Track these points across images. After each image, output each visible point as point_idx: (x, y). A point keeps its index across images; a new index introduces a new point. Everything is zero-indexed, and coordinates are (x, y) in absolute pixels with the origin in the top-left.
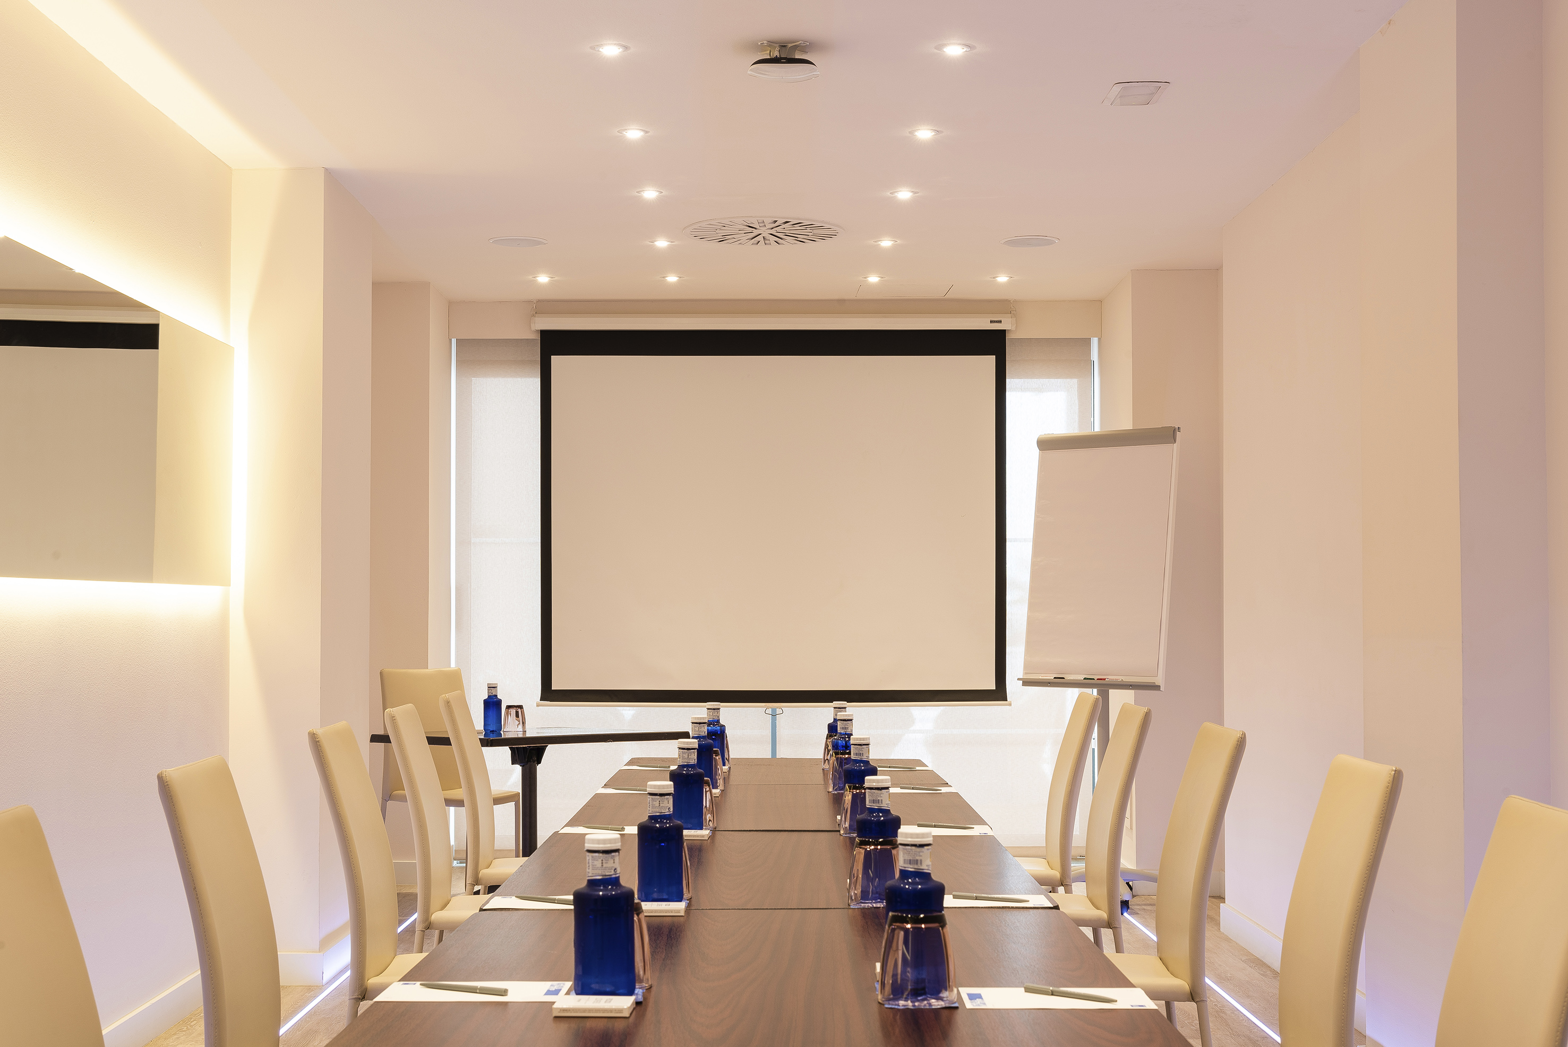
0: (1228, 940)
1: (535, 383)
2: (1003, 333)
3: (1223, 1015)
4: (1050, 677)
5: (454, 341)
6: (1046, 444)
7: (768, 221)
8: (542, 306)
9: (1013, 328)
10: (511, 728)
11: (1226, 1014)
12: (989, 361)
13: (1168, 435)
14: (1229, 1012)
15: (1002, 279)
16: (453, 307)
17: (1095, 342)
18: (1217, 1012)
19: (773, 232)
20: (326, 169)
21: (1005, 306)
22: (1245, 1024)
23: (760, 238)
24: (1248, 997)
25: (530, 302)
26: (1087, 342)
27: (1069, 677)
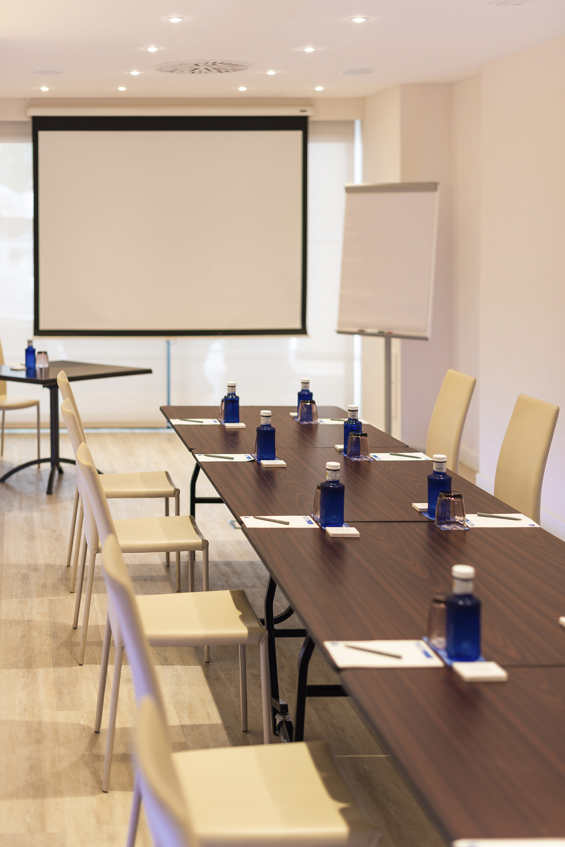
2: (306, 118)
6: (350, 190)
9: (312, 115)
12: (298, 134)
13: (432, 187)
15: (319, 89)
17: (358, 124)
21: (310, 102)
25: (25, 99)
26: (352, 123)
27: (369, 331)
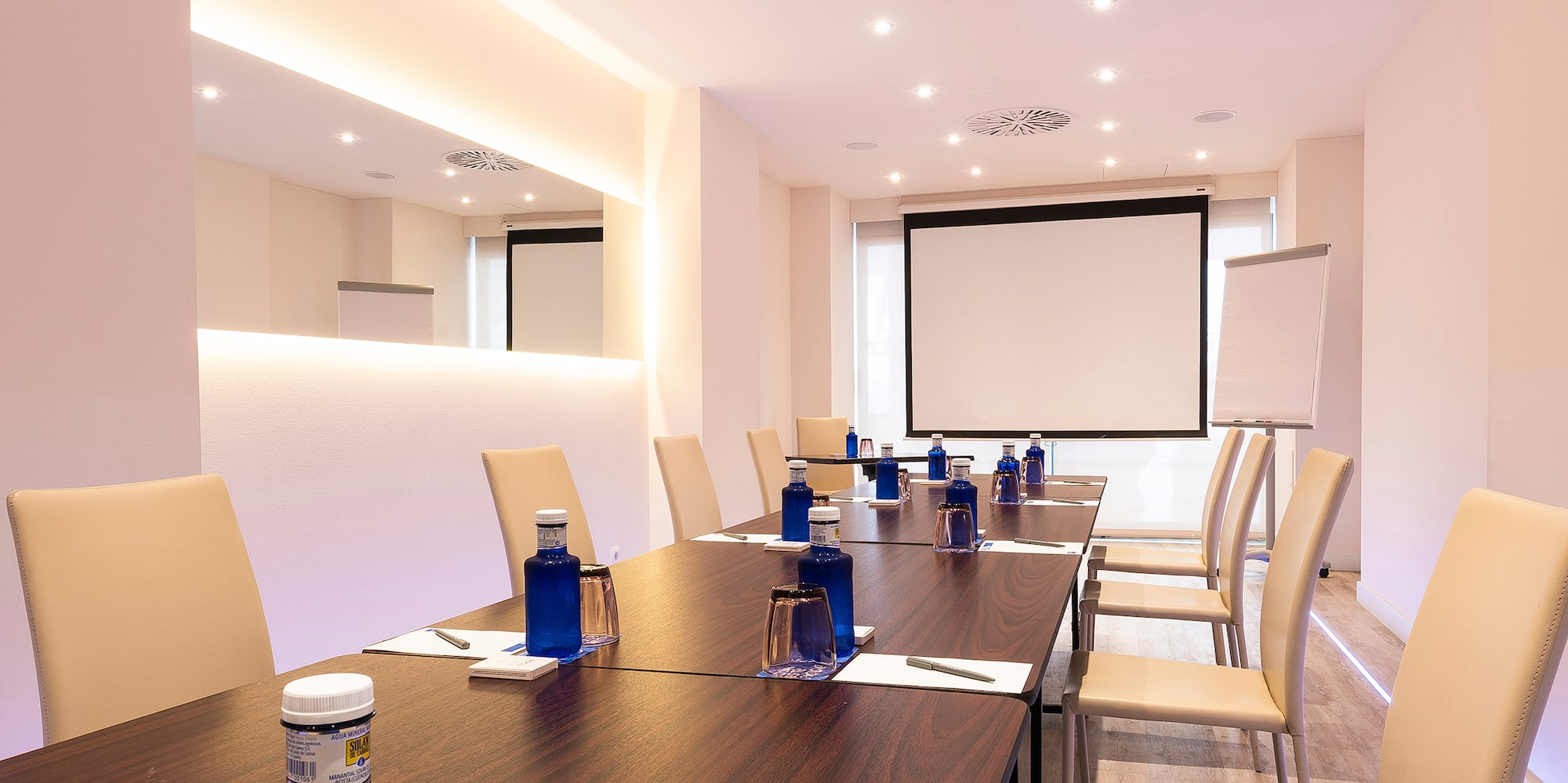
0: (1362, 609)
1: (900, 248)
2: (1206, 197)
3: (1350, 681)
4: (1232, 420)
5: (855, 224)
6: (1231, 264)
7: (1018, 111)
8: (904, 200)
9: (1214, 194)
10: (865, 453)
11: (1353, 680)
12: (1196, 217)
13: (1322, 250)
14: (1355, 678)
15: (1201, 155)
16: (852, 204)
17: (1273, 199)
18: (1345, 677)
19: (1024, 122)
20: (702, 89)
21: (1208, 179)
22: (1369, 691)
23: (1018, 129)
24: (1374, 663)
25: (894, 197)
26: (1267, 200)
27: (1245, 421)
